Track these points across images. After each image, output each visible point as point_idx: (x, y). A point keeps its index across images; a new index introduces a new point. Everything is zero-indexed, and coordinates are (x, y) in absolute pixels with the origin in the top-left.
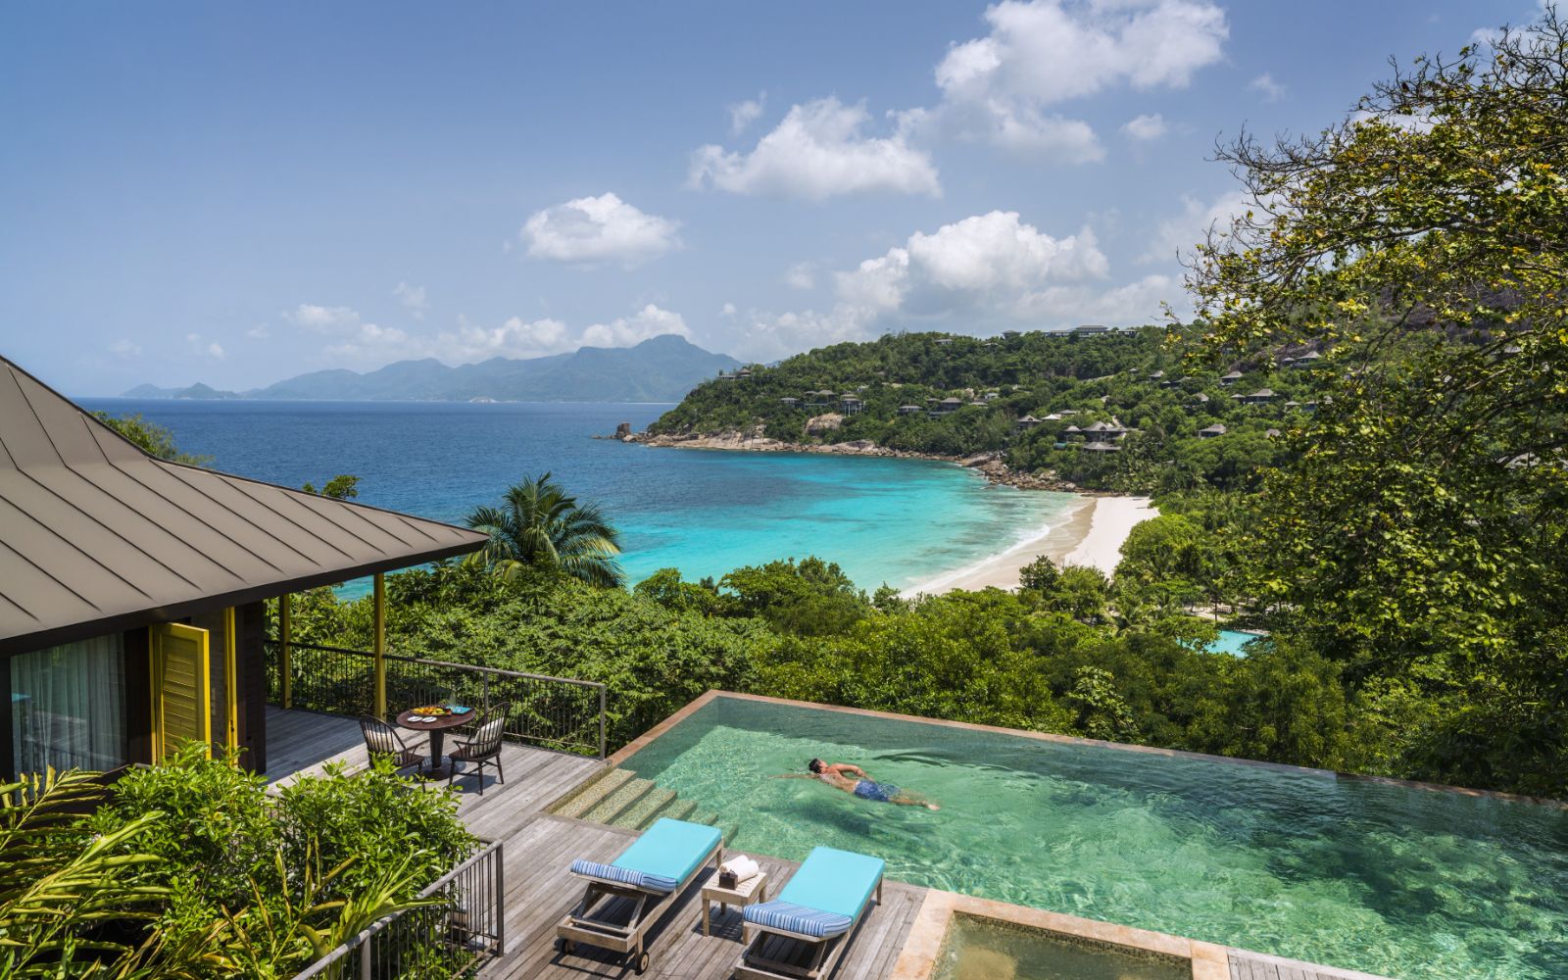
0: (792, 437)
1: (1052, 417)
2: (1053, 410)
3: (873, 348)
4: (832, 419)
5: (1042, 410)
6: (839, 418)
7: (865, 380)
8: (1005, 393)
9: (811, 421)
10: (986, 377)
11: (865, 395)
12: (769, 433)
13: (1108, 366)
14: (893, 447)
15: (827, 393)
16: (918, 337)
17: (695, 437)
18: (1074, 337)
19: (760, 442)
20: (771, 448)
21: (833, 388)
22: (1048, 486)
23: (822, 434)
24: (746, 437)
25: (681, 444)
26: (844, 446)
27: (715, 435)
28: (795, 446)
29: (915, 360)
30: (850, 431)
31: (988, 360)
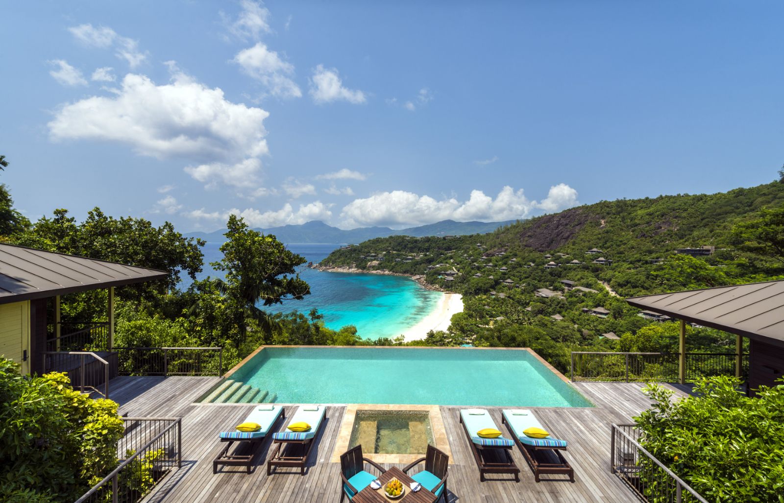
0: (364, 268)
1: (437, 266)
2: (438, 263)
3: (387, 240)
4: (375, 263)
5: (434, 263)
6: (377, 262)
7: (384, 251)
8: (426, 255)
9: (369, 263)
10: (420, 250)
11: (385, 255)
12: (357, 267)
13: (453, 247)
14: (393, 272)
15: (373, 254)
16: (399, 237)
17: (334, 268)
18: (444, 239)
19: (354, 270)
20: (358, 271)
21: (376, 253)
22: (436, 289)
23: (374, 268)
24: (350, 268)
25: (330, 271)
26: (379, 271)
27: (340, 267)
28: (365, 271)
29: (399, 244)
30: (382, 267)
31: (420, 245)
